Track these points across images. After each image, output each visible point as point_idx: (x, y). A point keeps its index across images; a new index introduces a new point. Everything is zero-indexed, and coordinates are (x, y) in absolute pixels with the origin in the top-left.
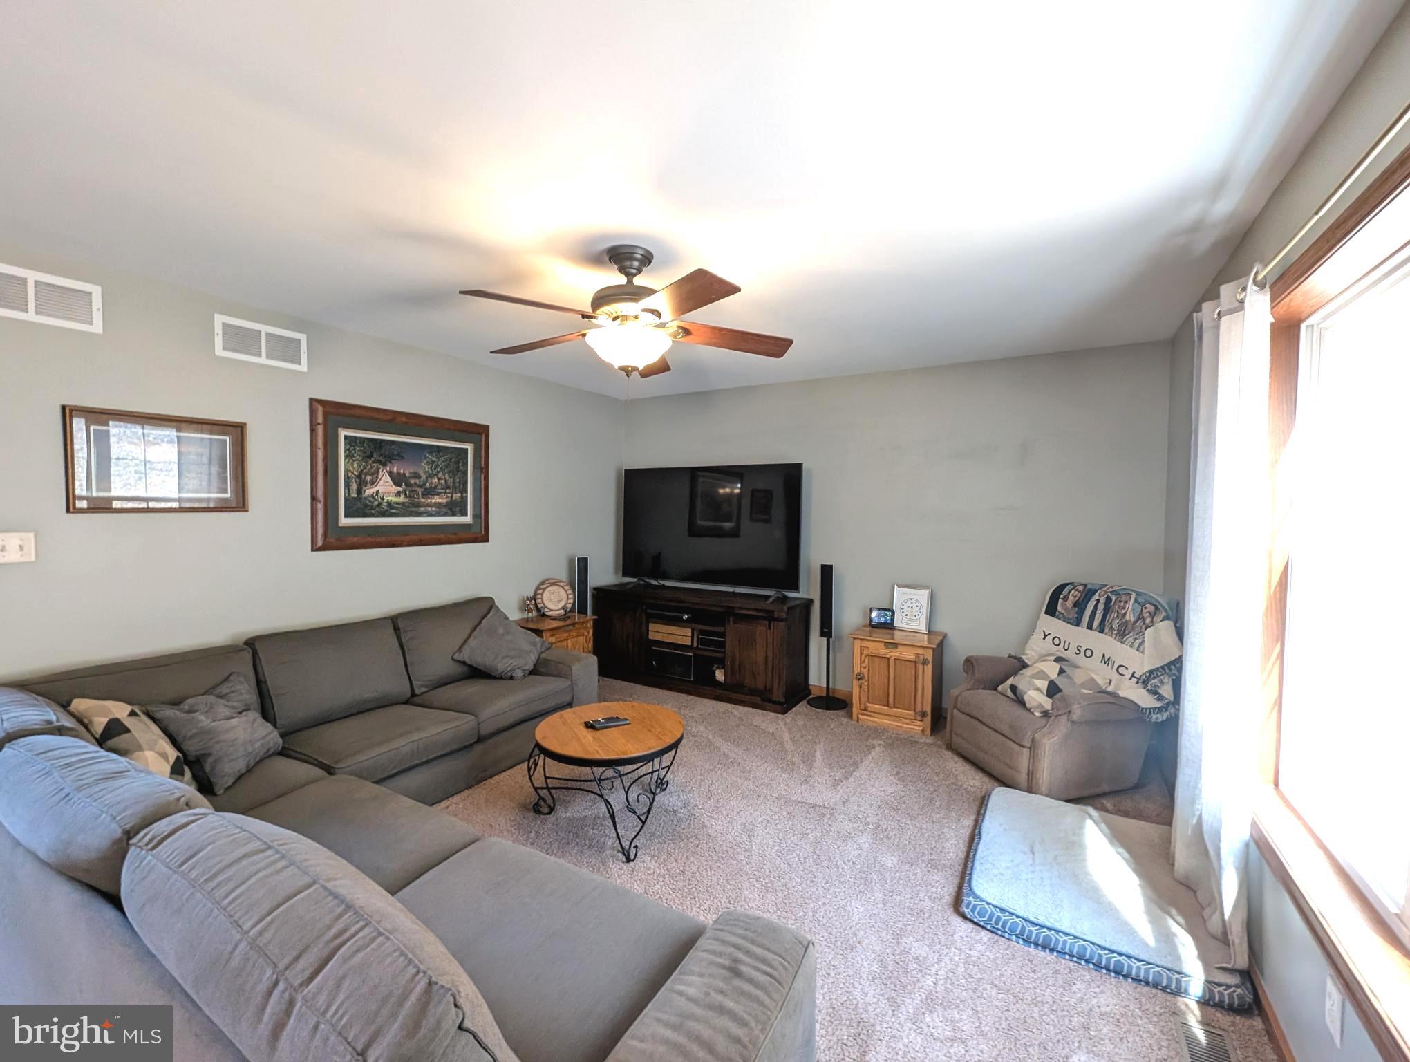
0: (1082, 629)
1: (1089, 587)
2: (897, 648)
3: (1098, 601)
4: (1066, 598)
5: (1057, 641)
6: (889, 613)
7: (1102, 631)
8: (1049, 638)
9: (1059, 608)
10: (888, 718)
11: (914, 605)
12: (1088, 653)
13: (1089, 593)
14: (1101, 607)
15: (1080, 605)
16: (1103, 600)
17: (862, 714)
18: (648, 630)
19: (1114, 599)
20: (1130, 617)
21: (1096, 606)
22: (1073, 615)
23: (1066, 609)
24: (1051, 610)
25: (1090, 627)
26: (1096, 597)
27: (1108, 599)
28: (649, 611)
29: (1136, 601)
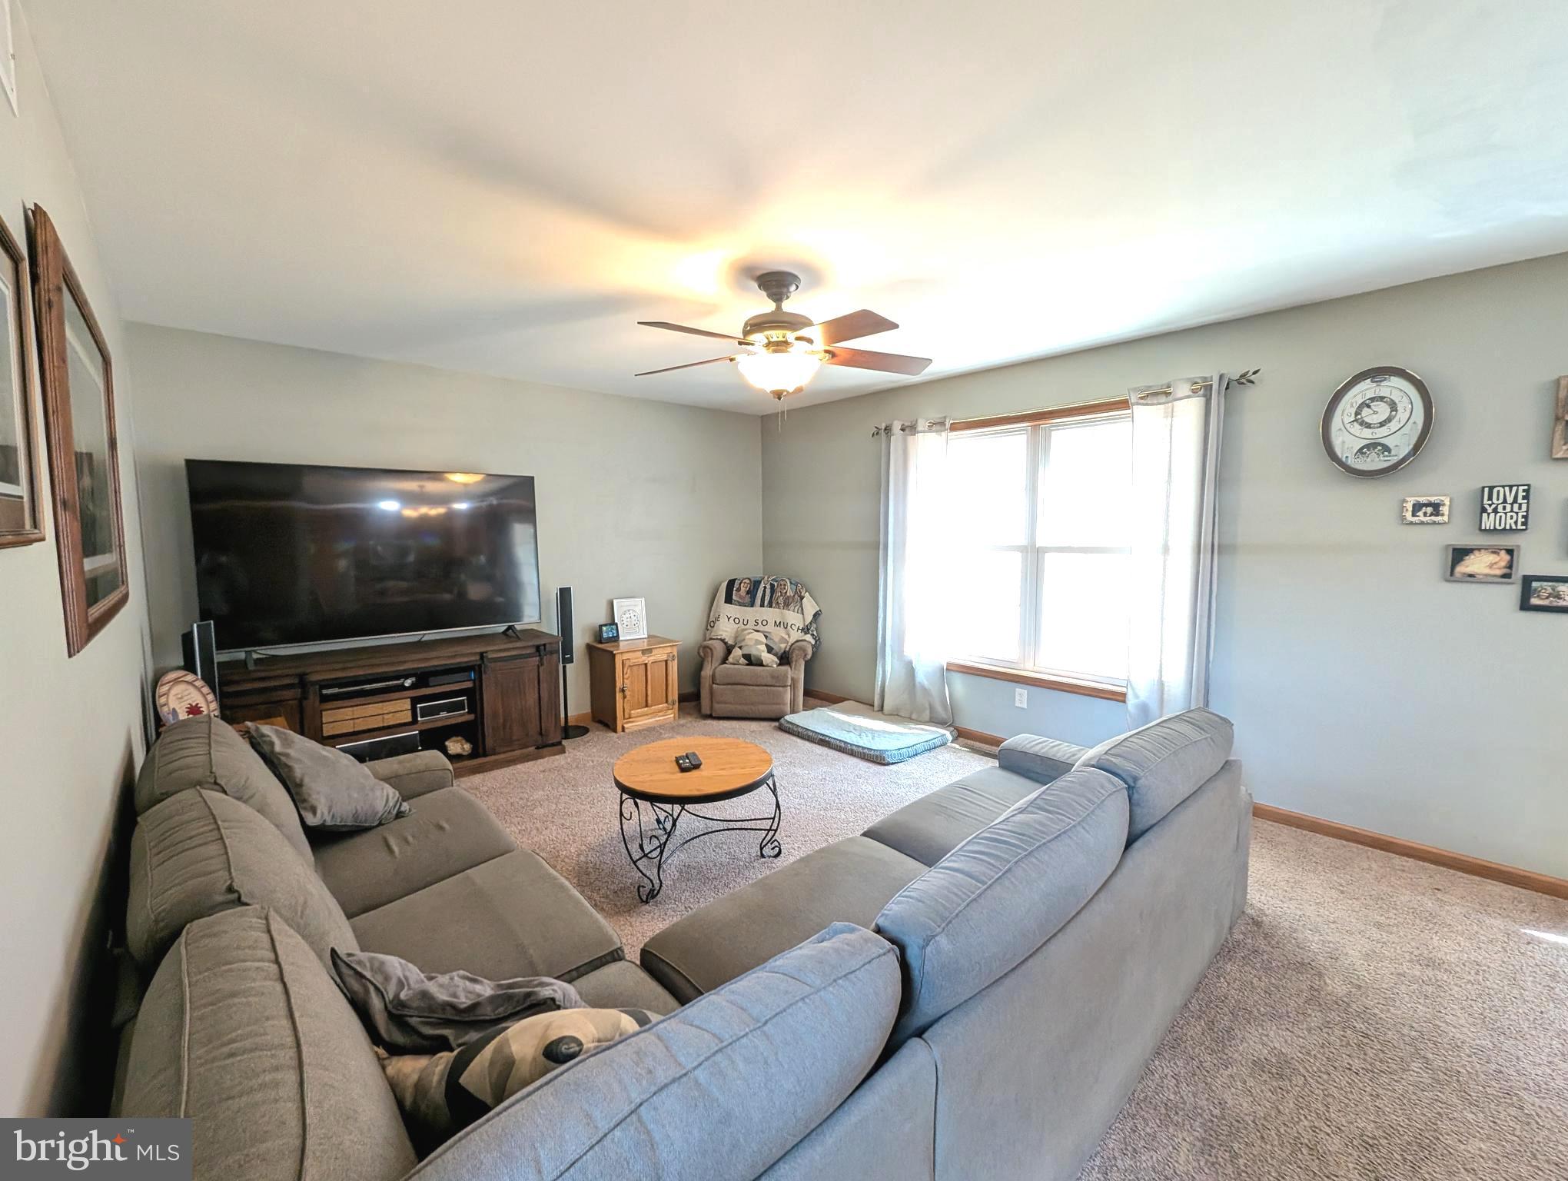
0: (757, 608)
1: (752, 579)
2: (651, 652)
3: (765, 587)
4: (739, 590)
5: (737, 621)
6: (614, 627)
7: (771, 607)
8: (731, 620)
9: (734, 597)
10: (646, 717)
11: (632, 615)
12: (765, 623)
13: (756, 584)
14: (768, 591)
15: (752, 593)
16: (768, 586)
17: (627, 723)
18: (322, 724)
19: (776, 584)
20: (790, 593)
21: (764, 591)
22: (748, 599)
23: (740, 597)
24: (729, 600)
25: (762, 605)
26: (762, 585)
27: (772, 586)
28: (324, 692)
29: (791, 583)
